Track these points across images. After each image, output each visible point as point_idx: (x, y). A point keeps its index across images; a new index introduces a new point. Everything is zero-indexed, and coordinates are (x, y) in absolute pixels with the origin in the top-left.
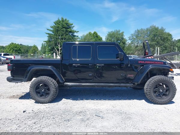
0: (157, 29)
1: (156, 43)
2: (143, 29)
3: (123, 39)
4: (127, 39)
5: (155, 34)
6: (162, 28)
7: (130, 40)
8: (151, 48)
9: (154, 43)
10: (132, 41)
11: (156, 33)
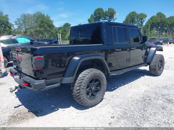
0: (43, 16)
1: (45, 29)
2: (30, 14)
3: (8, 23)
4: (14, 23)
5: (42, 21)
6: (47, 15)
7: (16, 25)
8: (40, 35)
9: (42, 29)
10: (19, 27)
11: (43, 19)
